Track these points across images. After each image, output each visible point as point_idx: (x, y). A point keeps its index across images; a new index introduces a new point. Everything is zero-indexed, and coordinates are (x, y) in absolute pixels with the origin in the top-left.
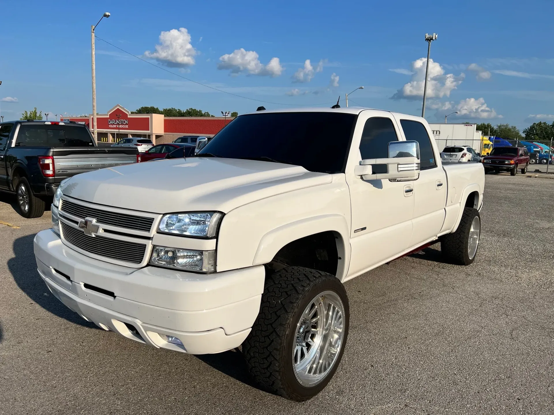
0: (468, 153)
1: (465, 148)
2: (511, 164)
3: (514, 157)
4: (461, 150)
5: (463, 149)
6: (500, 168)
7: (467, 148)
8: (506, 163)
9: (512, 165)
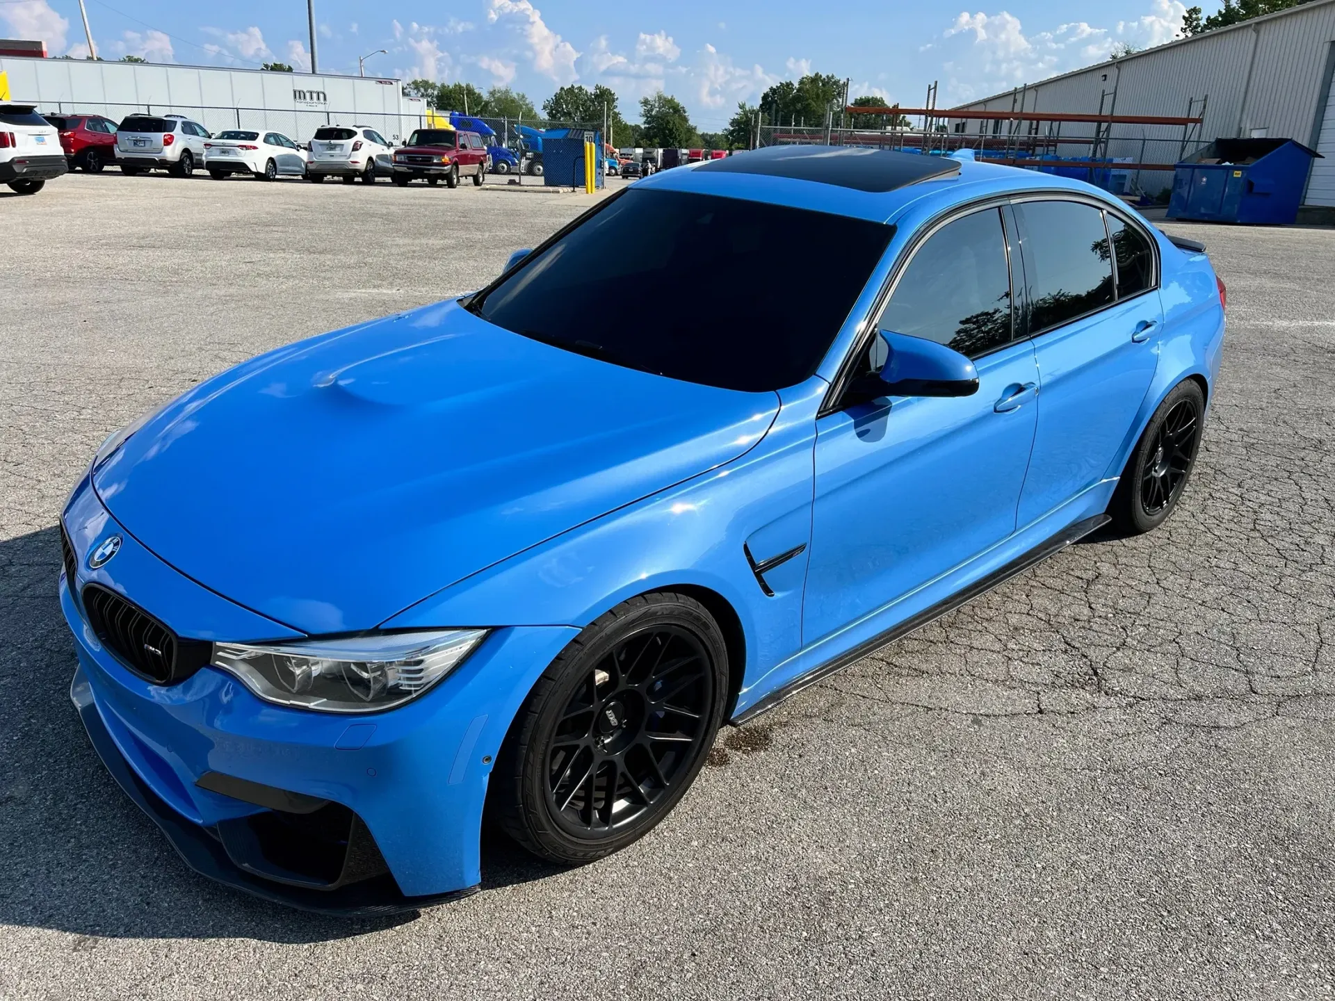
0: (366, 142)
1: (360, 131)
2: (444, 164)
3: (449, 149)
4: (350, 134)
5: (356, 133)
6: (426, 172)
7: (364, 131)
8: (435, 161)
9: (446, 165)
